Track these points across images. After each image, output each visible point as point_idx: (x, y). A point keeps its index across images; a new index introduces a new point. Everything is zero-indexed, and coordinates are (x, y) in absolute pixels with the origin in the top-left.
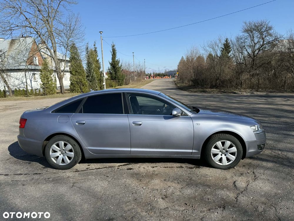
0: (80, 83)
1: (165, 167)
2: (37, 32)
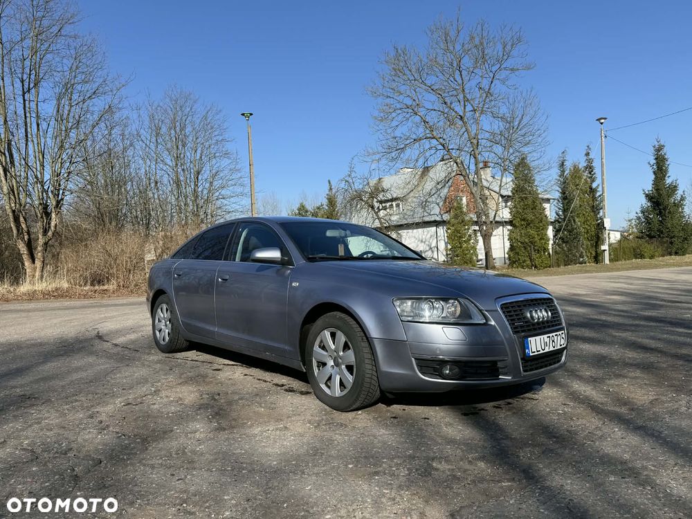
0: (530, 247)
1: (259, 380)
2: (443, 146)
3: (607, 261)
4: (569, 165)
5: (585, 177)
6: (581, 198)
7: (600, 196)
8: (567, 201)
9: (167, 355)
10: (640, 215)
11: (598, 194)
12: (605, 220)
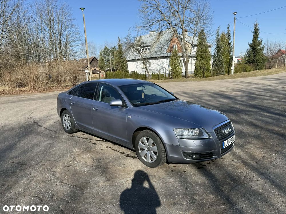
0: (203, 68)
1: (114, 150)
2: (169, 24)
3: (233, 74)
4: (220, 33)
5: (227, 38)
6: (224, 47)
7: (232, 46)
8: (219, 49)
9: (70, 135)
10: (246, 53)
11: (231, 45)
12: (233, 57)
